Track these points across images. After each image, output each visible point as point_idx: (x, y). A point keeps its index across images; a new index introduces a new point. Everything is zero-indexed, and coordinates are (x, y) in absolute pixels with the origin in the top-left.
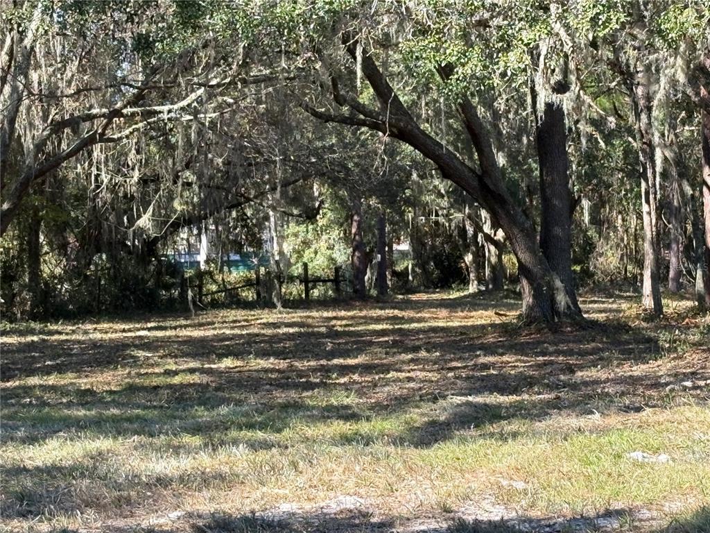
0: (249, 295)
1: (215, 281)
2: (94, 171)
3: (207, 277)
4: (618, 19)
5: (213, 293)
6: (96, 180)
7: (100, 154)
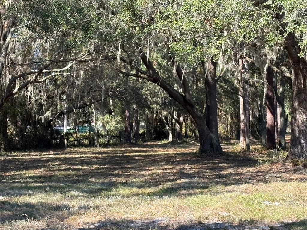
0: (86, 142)
1: (73, 137)
2: (29, 94)
3: (70, 135)
4: (254, 36)
5: (72, 141)
6: (30, 98)
7: (31, 87)
